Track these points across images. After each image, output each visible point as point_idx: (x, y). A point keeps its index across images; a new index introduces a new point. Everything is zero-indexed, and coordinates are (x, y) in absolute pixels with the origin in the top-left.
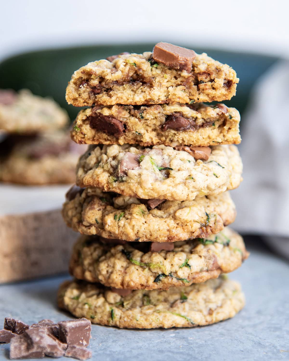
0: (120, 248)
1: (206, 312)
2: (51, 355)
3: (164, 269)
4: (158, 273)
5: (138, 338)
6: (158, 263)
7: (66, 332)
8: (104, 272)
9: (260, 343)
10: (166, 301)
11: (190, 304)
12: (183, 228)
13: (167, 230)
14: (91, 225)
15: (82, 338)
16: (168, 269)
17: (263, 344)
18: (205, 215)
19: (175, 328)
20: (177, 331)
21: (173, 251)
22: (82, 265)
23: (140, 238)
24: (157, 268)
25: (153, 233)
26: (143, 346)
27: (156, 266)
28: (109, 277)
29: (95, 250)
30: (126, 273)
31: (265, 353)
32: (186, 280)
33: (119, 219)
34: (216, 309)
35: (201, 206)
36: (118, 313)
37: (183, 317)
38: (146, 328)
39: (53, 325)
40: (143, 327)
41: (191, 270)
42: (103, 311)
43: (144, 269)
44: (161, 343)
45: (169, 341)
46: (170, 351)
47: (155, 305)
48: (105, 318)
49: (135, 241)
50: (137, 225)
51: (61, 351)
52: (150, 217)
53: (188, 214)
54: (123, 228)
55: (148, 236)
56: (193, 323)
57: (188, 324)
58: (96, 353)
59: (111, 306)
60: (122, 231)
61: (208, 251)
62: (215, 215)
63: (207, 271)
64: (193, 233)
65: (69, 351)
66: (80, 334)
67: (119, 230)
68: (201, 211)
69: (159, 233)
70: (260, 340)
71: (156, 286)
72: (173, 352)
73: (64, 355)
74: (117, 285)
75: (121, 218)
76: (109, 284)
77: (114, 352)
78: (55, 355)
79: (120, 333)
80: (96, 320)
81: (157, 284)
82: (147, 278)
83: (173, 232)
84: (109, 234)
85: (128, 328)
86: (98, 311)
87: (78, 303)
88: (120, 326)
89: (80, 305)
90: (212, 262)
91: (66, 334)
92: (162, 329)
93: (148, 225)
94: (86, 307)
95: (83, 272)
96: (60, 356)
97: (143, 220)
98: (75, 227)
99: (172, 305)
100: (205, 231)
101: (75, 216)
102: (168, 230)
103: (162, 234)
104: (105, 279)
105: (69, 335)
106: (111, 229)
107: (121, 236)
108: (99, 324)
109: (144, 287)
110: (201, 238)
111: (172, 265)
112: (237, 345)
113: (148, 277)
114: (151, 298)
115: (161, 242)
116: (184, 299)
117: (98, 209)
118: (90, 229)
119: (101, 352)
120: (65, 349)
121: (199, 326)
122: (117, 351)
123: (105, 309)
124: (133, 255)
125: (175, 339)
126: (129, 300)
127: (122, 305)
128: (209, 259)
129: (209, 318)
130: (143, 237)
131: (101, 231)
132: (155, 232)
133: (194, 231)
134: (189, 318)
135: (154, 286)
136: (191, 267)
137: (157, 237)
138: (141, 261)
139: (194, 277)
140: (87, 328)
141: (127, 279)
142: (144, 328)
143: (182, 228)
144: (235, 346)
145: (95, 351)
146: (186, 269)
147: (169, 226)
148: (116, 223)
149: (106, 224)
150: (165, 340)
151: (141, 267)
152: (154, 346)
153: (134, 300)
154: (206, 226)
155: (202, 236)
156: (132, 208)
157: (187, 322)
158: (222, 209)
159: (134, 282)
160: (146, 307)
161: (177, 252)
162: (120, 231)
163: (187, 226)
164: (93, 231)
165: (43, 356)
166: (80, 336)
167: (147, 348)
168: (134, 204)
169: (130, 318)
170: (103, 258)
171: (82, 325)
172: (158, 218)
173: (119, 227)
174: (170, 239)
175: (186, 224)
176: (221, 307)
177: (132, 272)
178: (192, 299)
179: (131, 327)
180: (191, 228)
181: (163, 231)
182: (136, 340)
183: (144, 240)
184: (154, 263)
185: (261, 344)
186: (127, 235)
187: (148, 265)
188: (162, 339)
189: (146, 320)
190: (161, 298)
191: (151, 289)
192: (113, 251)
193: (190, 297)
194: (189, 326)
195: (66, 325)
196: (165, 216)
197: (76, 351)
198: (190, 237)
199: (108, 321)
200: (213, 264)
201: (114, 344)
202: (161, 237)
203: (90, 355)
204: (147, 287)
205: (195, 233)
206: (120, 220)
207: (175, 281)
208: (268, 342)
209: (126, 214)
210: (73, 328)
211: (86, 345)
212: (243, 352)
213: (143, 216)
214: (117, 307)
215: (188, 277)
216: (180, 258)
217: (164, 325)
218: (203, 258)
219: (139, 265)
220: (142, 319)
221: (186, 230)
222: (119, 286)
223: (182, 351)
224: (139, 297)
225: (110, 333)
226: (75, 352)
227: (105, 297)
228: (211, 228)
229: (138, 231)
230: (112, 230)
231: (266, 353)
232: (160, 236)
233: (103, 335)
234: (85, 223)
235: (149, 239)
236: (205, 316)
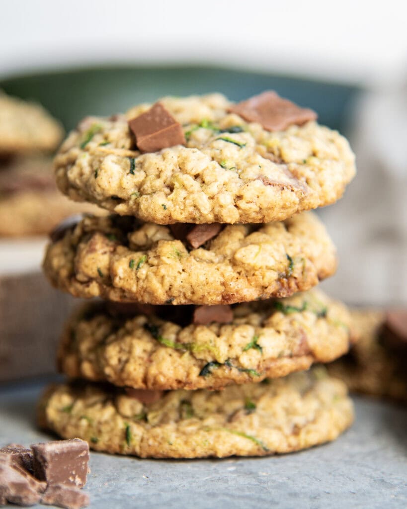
0: (141, 320)
1: (288, 430)
2: (17, 501)
3: (216, 353)
4: (206, 361)
5: (173, 474)
6: (206, 342)
7: (45, 461)
8: (114, 361)
9: (383, 481)
10: (220, 411)
11: (261, 417)
12: (248, 280)
13: (221, 284)
14: (90, 280)
15: (74, 473)
16: (223, 353)
17: (388, 481)
18: (286, 258)
19: (235, 457)
20: (240, 462)
21: (231, 324)
22: (77, 351)
23: (175, 297)
24: (204, 351)
25: (196, 288)
26: (180, 486)
27: (202, 348)
28: (122, 370)
29: (99, 325)
30: (150, 361)
31: (393, 496)
32: (255, 371)
33: (138, 267)
34: (305, 426)
35: (278, 244)
36: (137, 431)
37: (249, 437)
38: (186, 457)
39: (24, 451)
40: (180, 455)
41: (262, 355)
42: (112, 430)
43: (181, 353)
44: (212, 481)
45: (225, 478)
46: (227, 495)
47: (201, 419)
48: (116, 441)
49: (166, 304)
50: (168, 276)
51: (35, 495)
52: (190, 261)
53: (256, 255)
54: (146, 282)
55: (189, 294)
56: (267, 448)
57: (259, 450)
58: (98, 498)
59: (125, 421)
60: (143, 287)
61: (291, 323)
62: (302, 260)
63: (291, 356)
64: (266, 288)
65: (48, 494)
66: (70, 465)
67: (137, 285)
68: (278, 251)
69: (206, 288)
70: (382, 475)
71: (203, 383)
72: (232, 496)
73: (41, 502)
74: (136, 382)
75: (141, 265)
76: (123, 380)
77: (129, 497)
78: (24, 501)
79: (140, 467)
80: (101, 444)
81: (205, 379)
82: (187, 370)
83: (231, 287)
84: (122, 294)
85: (156, 457)
86: (104, 429)
87: (70, 417)
88: (141, 454)
89: (73, 421)
90: (297, 341)
91: (44, 465)
92: (213, 458)
93: (188, 274)
94: (84, 423)
95: (79, 363)
96: (32, 504)
97: (180, 267)
98: (64, 286)
99: (231, 418)
100: (286, 285)
101: (63, 267)
102: (223, 284)
103: (212, 291)
104: (116, 373)
105: (50, 466)
106: (125, 283)
107: (142, 296)
108: (106, 452)
109: (182, 384)
110: (280, 297)
111: (230, 346)
112: (343, 484)
113: (190, 368)
114: (195, 407)
115: (210, 304)
116: (250, 408)
117: (101, 251)
118: (88, 286)
119: (106, 496)
120: (42, 491)
121: (277, 454)
122: (134, 495)
123: (116, 424)
124: (163, 331)
125: (235, 475)
126: (157, 410)
127: (144, 418)
128: (295, 336)
129: (293, 441)
130: (179, 296)
131: (108, 289)
132: (201, 287)
133: (267, 284)
134: (259, 439)
135: (199, 383)
136: (264, 350)
137: (204, 296)
138: (178, 340)
139: (268, 366)
140: (82, 455)
141: (153, 371)
142: (183, 456)
143: (246, 280)
144: (341, 486)
145: (97, 495)
146: (254, 352)
147: (223, 276)
148: (133, 274)
149: (116, 275)
150: (218, 476)
151: (177, 350)
152: (199, 487)
153: (165, 410)
154: (287, 277)
155: (281, 294)
156: (160, 247)
157: (256, 447)
158: (314, 250)
159: (165, 376)
160: (186, 422)
161: (238, 326)
162: (139, 286)
163: (255, 277)
164: (94, 290)
165: (4, 503)
166: (69, 469)
167: (188, 490)
168: (163, 241)
169: (159, 439)
170: (112, 337)
171: (73, 449)
172: (205, 263)
173: (138, 279)
174: (226, 299)
175: (252, 273)
176: (314, 421)
177: (161, 359)
178: (264, 409)
179: (160, 456)
180: (261, 280)
181: (213, 285)
182: (168, 476)
183: (180, 302)
184: (199, 343)
185: (385, 482)
186: (152, 294)
187: (189, 347)
188: (214, 475)
189: (186, 443)
190: (212, 406)
191: (195, 387)
192: (129, 325)
193: (262, 404)
194: (260, 454)
195: (44, 449)
196: (216, 260)
197: (61, 494)
198: (261, 295)
199: (121, 447)
200: (301, 345)
201: (129, 483)
202: (210, 296)
203: (86, 501)
204: (187, 385)
205: (269, 288)
206: (140, 268)
207: (235, 373)
208: (396, 479)
209: (150, 258)
210: (56, 455)
211: (80, 485)
212: (354, 495)
213: (180, 260)
214: (137, 422)
215: (258, 366)
216: (245, 334)
217: (216, 452)
218: (283, 335)
219: (173, 347)
220: (179, 441)
221: (253, 283)
222: (139, 385)
223: (247, 493)
224: (173, 405)
225: (124, 467)
226: (60, 496)
227: (116, 405)
228: (297, 281)
229: (171, 285)
230: (127, 286)
231: (396, 496)
232: (209, 293)
233: (111, 469)
234: (80, 277)
235: (190, 300)
236: (287, 437)
